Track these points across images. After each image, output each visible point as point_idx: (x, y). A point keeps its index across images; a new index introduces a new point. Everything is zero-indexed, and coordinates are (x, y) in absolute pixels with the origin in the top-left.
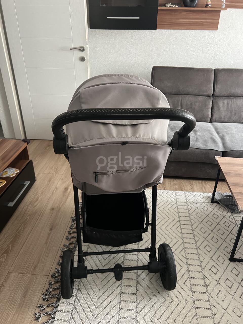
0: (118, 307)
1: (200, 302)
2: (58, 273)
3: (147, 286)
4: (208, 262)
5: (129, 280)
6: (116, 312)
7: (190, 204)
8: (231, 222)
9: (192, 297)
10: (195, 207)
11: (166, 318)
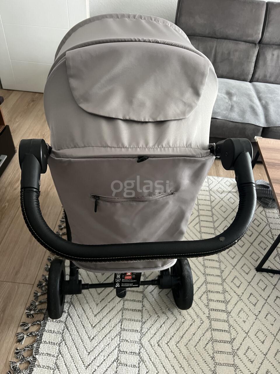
0: (119, 327)
1: (217, 322)
2: (45, 281)
3: (155, 301)
4: (231, 272)
5: (134, 293)
6: (117, 333)
7: (213, 194)
8: (262, 220)
9: (208, 315)
10: (219, 198)
11: (176, 341)
